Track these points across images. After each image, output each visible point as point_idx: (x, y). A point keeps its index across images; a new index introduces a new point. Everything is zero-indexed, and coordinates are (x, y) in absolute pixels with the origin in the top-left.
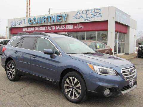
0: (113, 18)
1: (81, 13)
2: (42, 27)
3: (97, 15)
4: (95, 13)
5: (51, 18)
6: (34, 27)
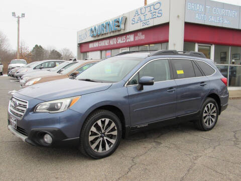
0: (178, 17)
3: (157, 14)
4: (155, 11)
5: (109, 25)
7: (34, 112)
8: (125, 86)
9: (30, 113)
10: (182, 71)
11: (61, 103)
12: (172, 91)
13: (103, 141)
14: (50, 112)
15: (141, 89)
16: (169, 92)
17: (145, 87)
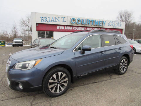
1: (112, 22)
2: (81, 28)
5: (94, 22)
6: (73, 26)
7: (14, 69)
8: (73, 51)
9: (11, 69)
10: (108, 41)
11: (29, 64)
12: (102, 54)
13: (57, 86)
14: (22, 69)
15: (83, 53)
16: (101, 54)
17: (85, 52)
